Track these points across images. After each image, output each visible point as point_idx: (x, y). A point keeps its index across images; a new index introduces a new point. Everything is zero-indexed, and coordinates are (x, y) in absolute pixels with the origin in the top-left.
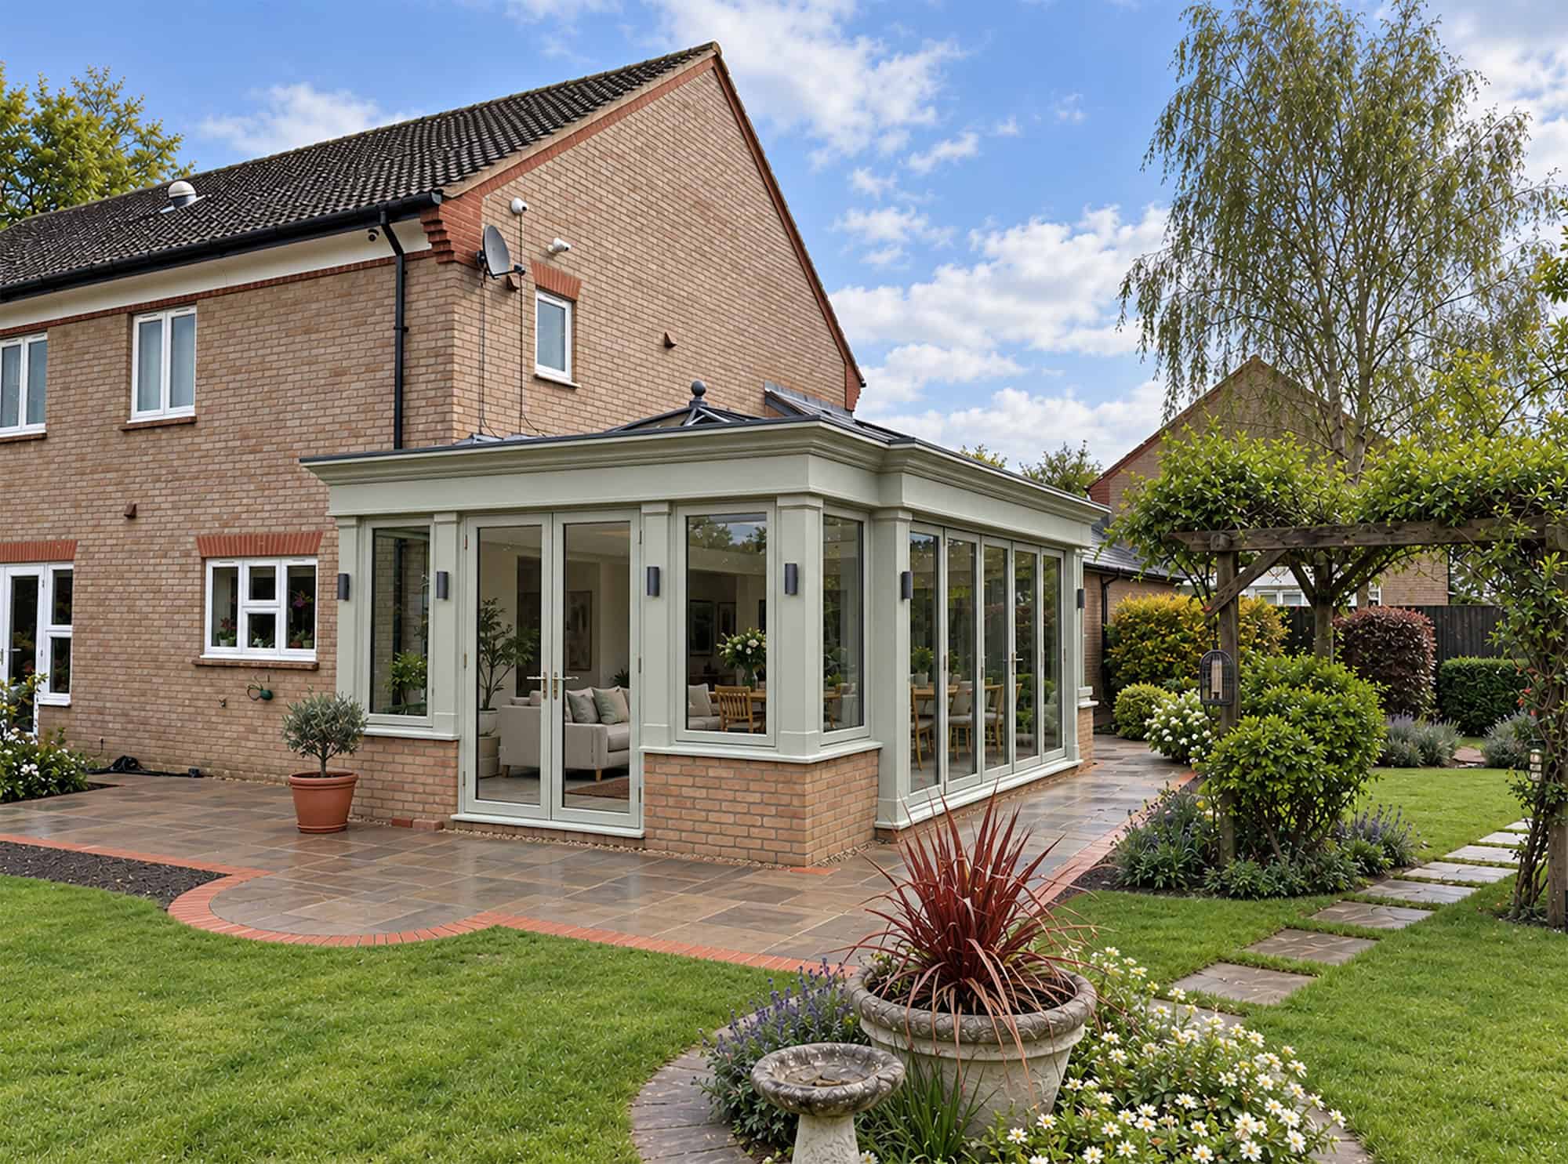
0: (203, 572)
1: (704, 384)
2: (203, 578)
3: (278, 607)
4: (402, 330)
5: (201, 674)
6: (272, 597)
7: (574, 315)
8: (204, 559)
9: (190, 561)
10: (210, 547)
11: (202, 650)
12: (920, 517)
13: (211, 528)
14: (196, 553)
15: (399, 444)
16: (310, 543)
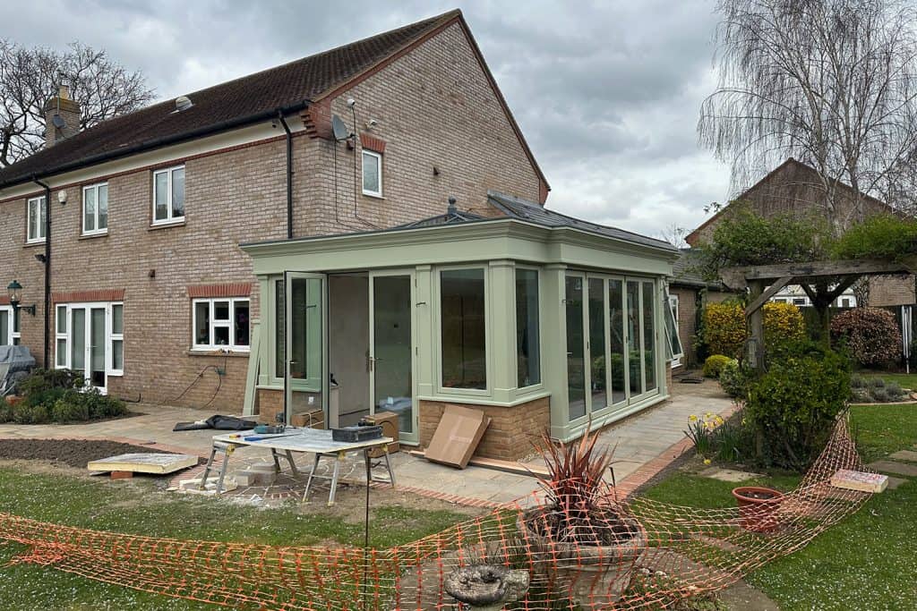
0: (191, 305)
1: (454, 197)
2: (191, 309)
3: (230, 323)
4: (290, 173)
5: (191, 360)
6: (227, 318)
7: (383, 161)
8: (192, 298)
9: (185, 299)
10: (193, 292)
11: (191, 346)
12: (571, 267)
13: (196, 282)
14: (187, 295)
15: (291, 235)
16: (245, 290)
